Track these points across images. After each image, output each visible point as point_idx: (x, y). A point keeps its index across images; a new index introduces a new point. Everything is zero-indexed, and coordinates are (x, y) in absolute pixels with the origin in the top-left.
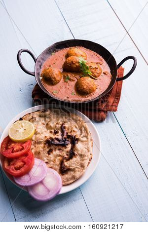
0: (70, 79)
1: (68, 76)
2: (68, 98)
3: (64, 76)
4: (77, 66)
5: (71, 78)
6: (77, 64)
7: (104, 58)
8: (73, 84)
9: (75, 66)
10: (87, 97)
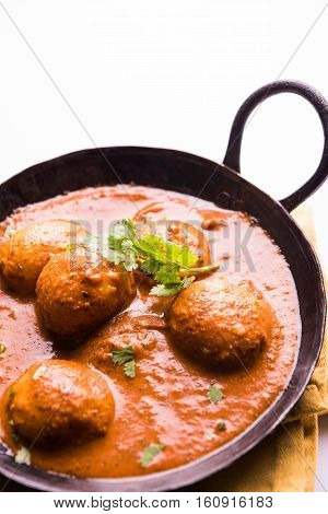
0: (135, 355)
1: (113, 348)
2: (221, 429)
3: (101, 363)
4: (114, 282)
5: (135, 341)
6: (112, 274)
7: (138, 183)
8: (164, 358)
9: (110, 288)
10: (277, 355)
